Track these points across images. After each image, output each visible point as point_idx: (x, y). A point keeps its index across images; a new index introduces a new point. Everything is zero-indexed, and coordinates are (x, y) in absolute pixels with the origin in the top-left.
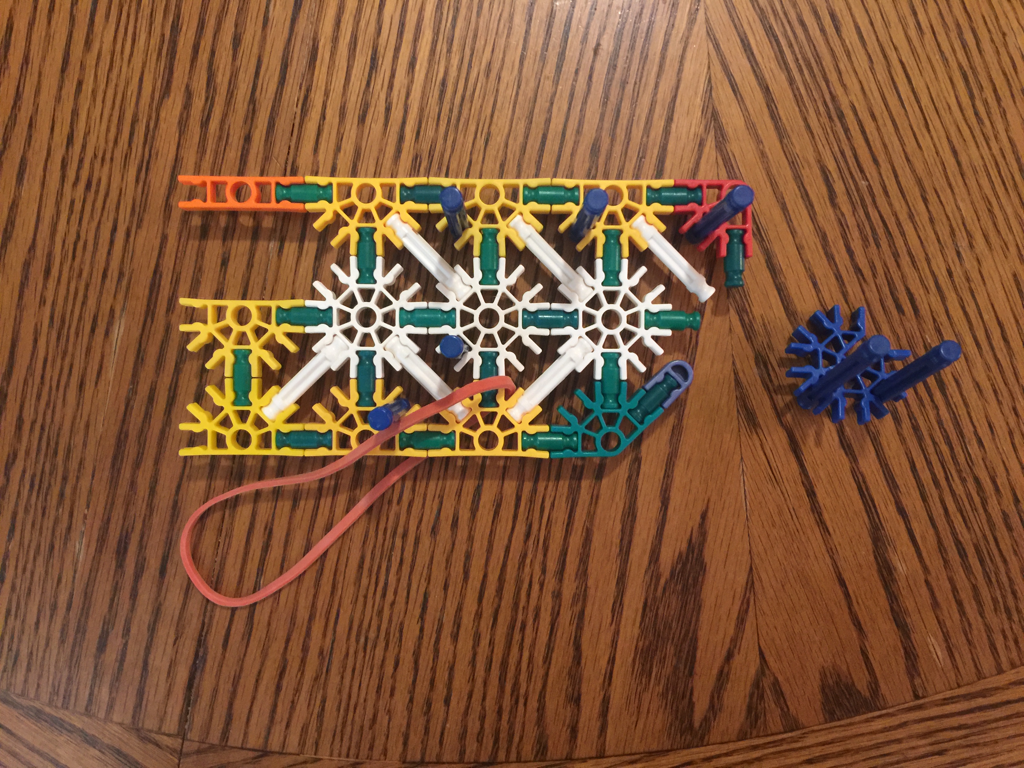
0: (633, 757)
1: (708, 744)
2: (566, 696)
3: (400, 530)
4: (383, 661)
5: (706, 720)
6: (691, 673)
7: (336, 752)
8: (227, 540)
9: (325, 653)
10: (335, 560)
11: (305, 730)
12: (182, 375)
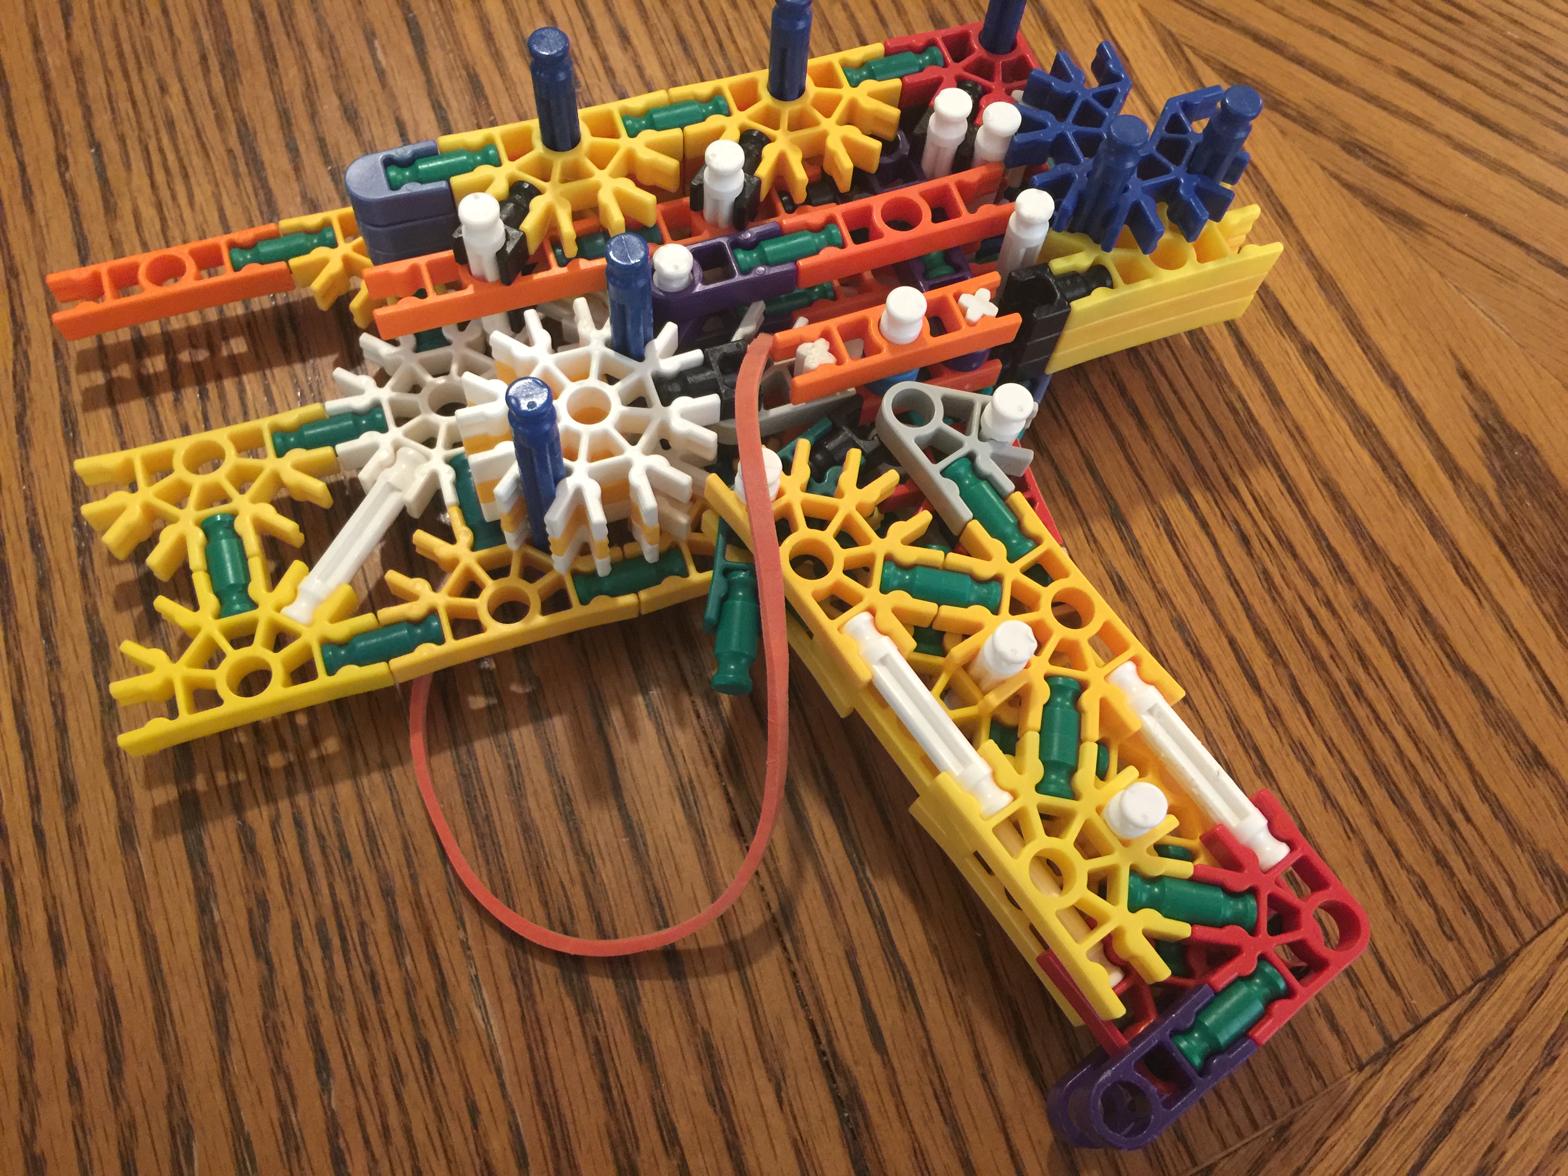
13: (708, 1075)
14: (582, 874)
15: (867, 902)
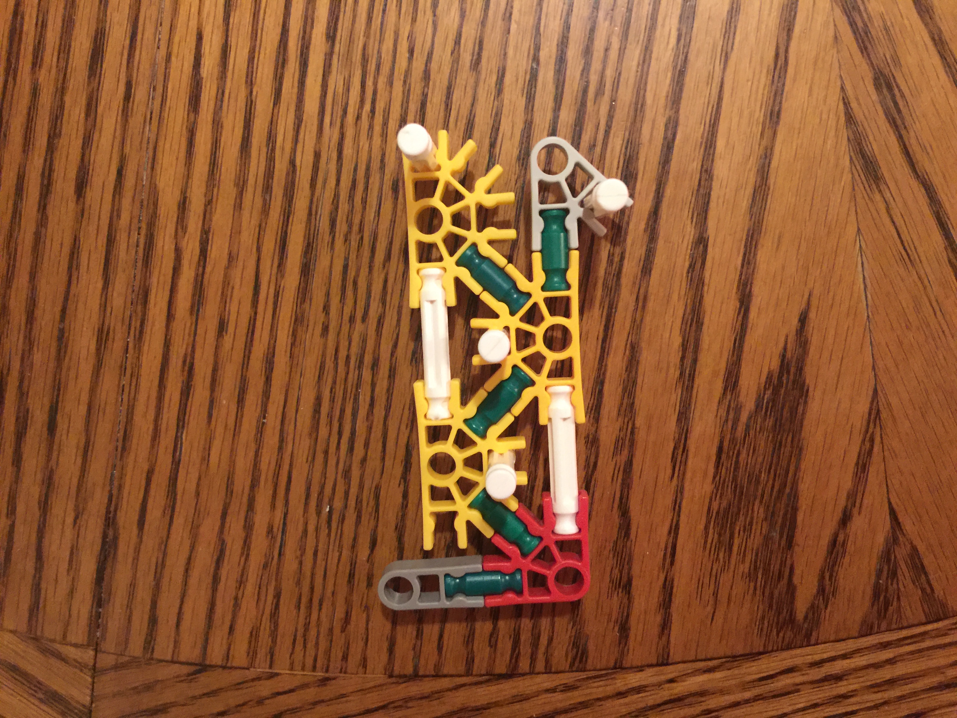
0: (711, 664)
1: (817, 644)
2: (612, 581)
3: (368, 359)
4: (355, 539)
5: (813, 608)
6: (790, 544)
7: (298, 665)
8: (134, 381)
9: (275, 530)
10: (282, 403)
11: (254, 635)
12: (57, 155)
13: (44, 492)
14: (23, 350)
15: (175, 451)
